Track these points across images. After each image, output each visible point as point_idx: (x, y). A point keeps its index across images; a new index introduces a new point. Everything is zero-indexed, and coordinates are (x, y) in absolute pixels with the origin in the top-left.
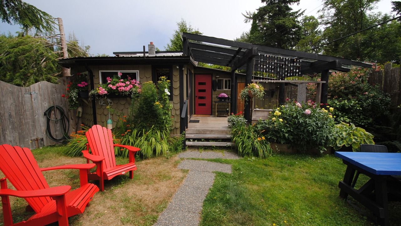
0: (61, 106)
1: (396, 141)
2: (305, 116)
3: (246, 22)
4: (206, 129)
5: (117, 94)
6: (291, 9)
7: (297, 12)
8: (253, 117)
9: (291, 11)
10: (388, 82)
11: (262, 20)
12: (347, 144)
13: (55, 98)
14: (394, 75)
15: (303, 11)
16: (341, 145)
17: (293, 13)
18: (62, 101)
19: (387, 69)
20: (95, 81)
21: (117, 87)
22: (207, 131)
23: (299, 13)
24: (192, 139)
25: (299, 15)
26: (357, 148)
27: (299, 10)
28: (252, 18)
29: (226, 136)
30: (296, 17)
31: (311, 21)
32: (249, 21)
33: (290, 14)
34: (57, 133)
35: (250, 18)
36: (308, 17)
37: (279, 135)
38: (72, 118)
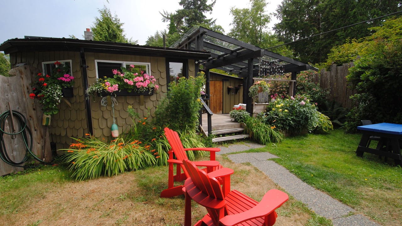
0: (20, 111)
1: (336, 120)
2: (301, 106)
3: (164, 21)
4: (218, 125)
5: (130, 92)
6: (206, 17)
7: (210, 20)
8: (254, 111)
9: (206, 19)
10: (323, 81)
11: (180, 22)
12: (319, 125)
13: (8, 99)
14: (327, 76)
15: (214, 20)
16: (316, 126)
17: (206, 20)
18: (19, 103)
19: (322, 73)
20: (89, 74)
21: (135, 83)
22: (219, 126)
23: (212, 21)
24: (221, 134)
25: (211, 23)
26: (325, 127)
27: (212, 19)
28: (169, 18)
29: (237, 130)
30: (210, 24)
31: (219, 30)
32: (167, 21)
33: (205, 20)
34: (15, 153)
35: (168, 18)
36: (217, 26)
37: (285, 123)
38: (35, 128)
